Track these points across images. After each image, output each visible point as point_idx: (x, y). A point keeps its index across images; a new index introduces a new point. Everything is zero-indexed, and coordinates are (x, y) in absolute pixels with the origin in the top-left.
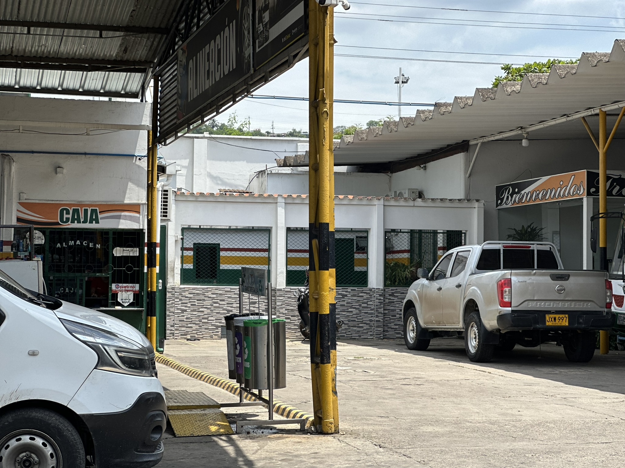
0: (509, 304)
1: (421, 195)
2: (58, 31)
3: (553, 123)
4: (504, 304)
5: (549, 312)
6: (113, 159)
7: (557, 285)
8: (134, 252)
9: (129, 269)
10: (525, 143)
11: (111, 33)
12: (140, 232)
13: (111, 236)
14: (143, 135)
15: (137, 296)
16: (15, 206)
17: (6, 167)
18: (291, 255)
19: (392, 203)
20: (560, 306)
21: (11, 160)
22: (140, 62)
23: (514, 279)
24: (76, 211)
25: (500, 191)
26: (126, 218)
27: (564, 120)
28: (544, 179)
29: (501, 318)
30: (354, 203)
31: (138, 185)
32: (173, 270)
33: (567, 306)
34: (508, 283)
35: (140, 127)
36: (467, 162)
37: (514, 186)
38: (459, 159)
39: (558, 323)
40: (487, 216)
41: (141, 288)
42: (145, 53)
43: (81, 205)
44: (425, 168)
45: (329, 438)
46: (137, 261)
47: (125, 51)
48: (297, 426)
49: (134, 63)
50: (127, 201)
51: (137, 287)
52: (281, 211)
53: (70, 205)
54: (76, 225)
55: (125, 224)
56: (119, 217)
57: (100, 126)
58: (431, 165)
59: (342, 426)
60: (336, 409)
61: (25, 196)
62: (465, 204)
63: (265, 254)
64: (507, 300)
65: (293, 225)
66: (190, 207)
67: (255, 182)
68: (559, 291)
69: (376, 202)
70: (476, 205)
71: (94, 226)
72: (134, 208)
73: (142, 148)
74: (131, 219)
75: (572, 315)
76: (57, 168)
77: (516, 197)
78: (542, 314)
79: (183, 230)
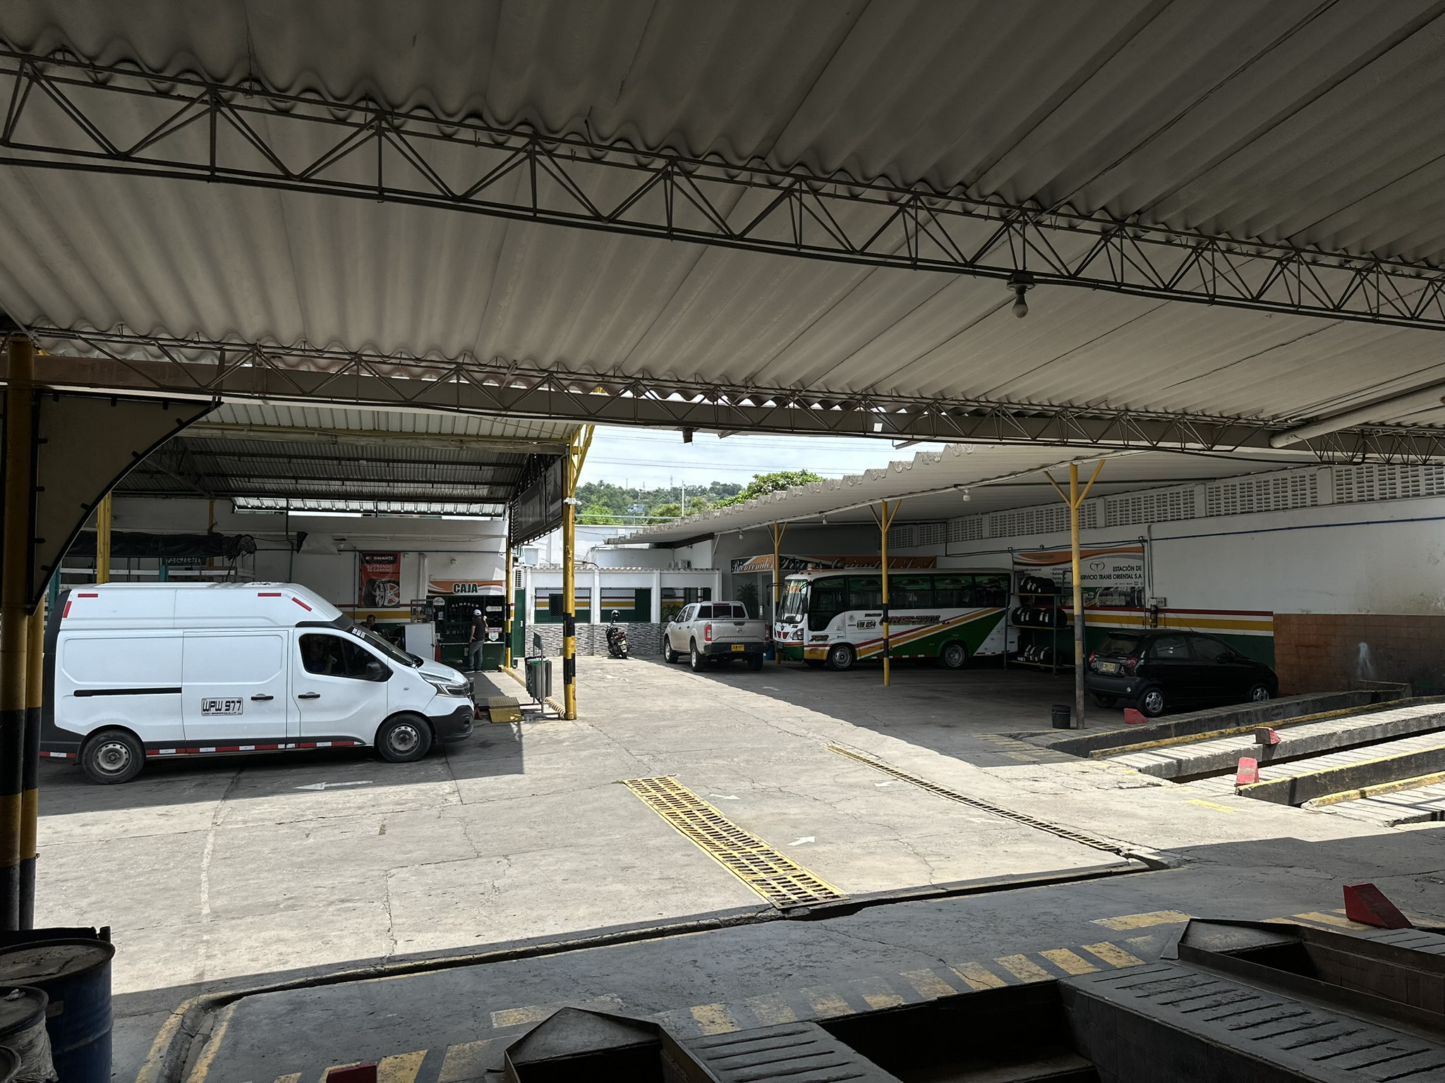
0: (710, 639)
1: (689, 564)
2: (451, 486)
3: (754, 527)
4: (708, 639)
5: (733, 643)
6: (487, 554)
7: (738, 628)
8: (499, 609)
9: (496, 619)
10: (741, 537)
11: (482, 486)
12: (502, 597)
13: (485, 600)
14: (504, 540)
15: (500, 635)
16: (427, 583)
17: (422, 561)
18: (603, 600)
19: (666, 572)
20: (739, 640)
21: (424, 557)
22: (501, 499)
23: (713, 625)
24: (463, 586)
25: (733, 562)
26: (493, 589)
27: (759, 526)
28: (755, 557)
29: (706, 647)
30: (643, 571)
31: (501, 569)
32: (529, 615)
33: (743, 640)
34: (709, 627)
35: (502, 536)
36: (713, 545)
37: (740, 560)
38: (709, 542)
39: (738, 650)
40: (724, 579)
41: (503, 630)
42: (503, 494)
43: (467, 582)
44: (691, 547)
45: (570, 722)
46: (500, 614)
47: (492, 493)
48: (557, 716)
49: (498, 499)
50: (494, 579)
51: (501, 629)
52: (597, 578)
53: (460, 582)
54: (463, 594)
55: (493, 593)
56: (490, 589)
57: (477, 536)
58: (694, 545)
59: (578, 715)
60: (575, 707)
61: (433, 577)
62: (711, 572)
63: (588, 600)
64: (709, 637)
65: (602, 586)
66: (541, 576)
67: (590, 555)
68: (739, 631)
69: (655, 571)
70: (717, 572)
71: (474, 594)
72: (499, 583)
73: (503, 548)
74: (497, 589)
75: (746, 644)
76: (452, 560)
77: (741, 567)
78: (730, 644)
79: (536, 589)
